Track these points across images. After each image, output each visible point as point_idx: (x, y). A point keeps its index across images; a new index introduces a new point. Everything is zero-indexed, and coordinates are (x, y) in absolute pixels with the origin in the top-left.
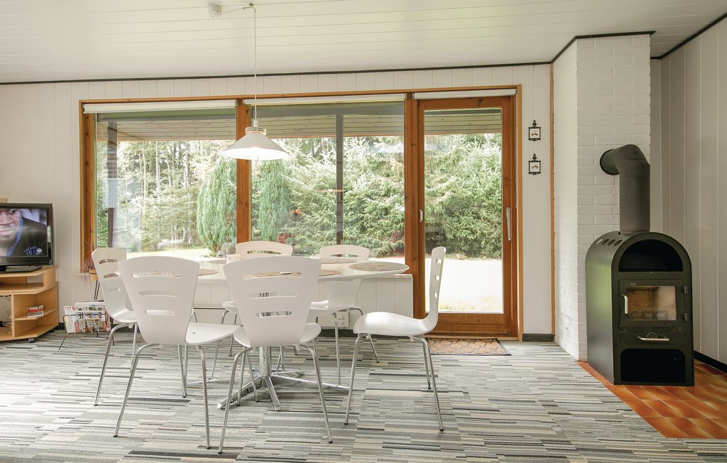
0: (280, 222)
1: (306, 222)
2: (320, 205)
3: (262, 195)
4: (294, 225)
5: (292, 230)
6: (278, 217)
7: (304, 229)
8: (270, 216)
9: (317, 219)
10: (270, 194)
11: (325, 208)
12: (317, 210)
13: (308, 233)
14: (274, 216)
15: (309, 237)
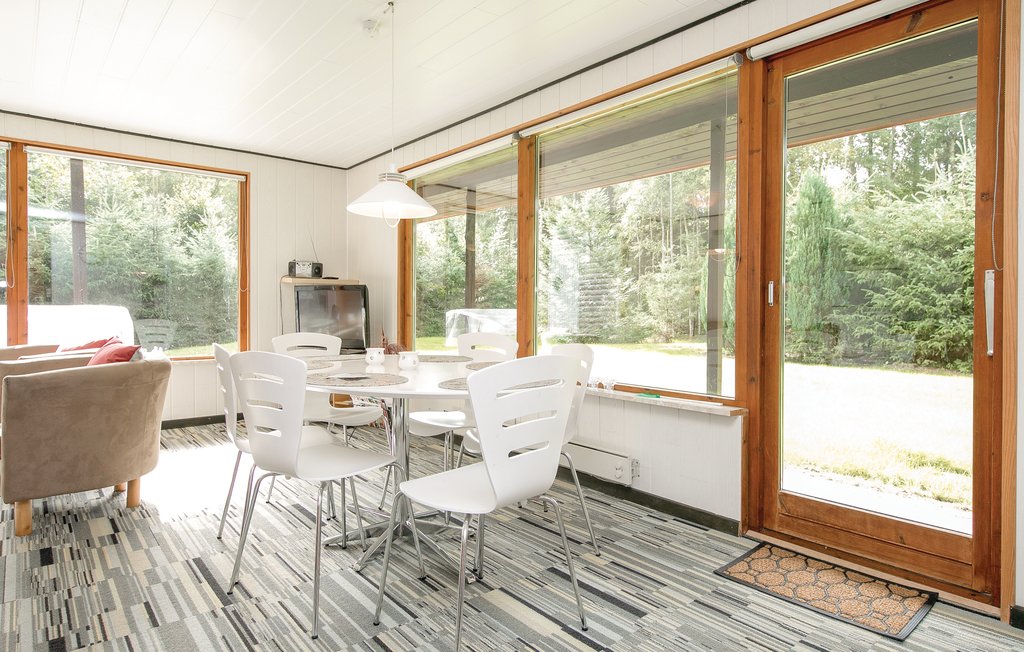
0: (826, 305)
1: (875, 307)
2: (905, 276)
3: (793, 262)
4: (851, 311)
5: (846, 319)
6: (822, 297)
7: (871, 319)
8: (806, 296)
9: (896, 300)
10: (807, 261)
11: (914, 280)
12: (897, 284)
13: (877, 325)
14: (814, 296)
15: (881, 332)
